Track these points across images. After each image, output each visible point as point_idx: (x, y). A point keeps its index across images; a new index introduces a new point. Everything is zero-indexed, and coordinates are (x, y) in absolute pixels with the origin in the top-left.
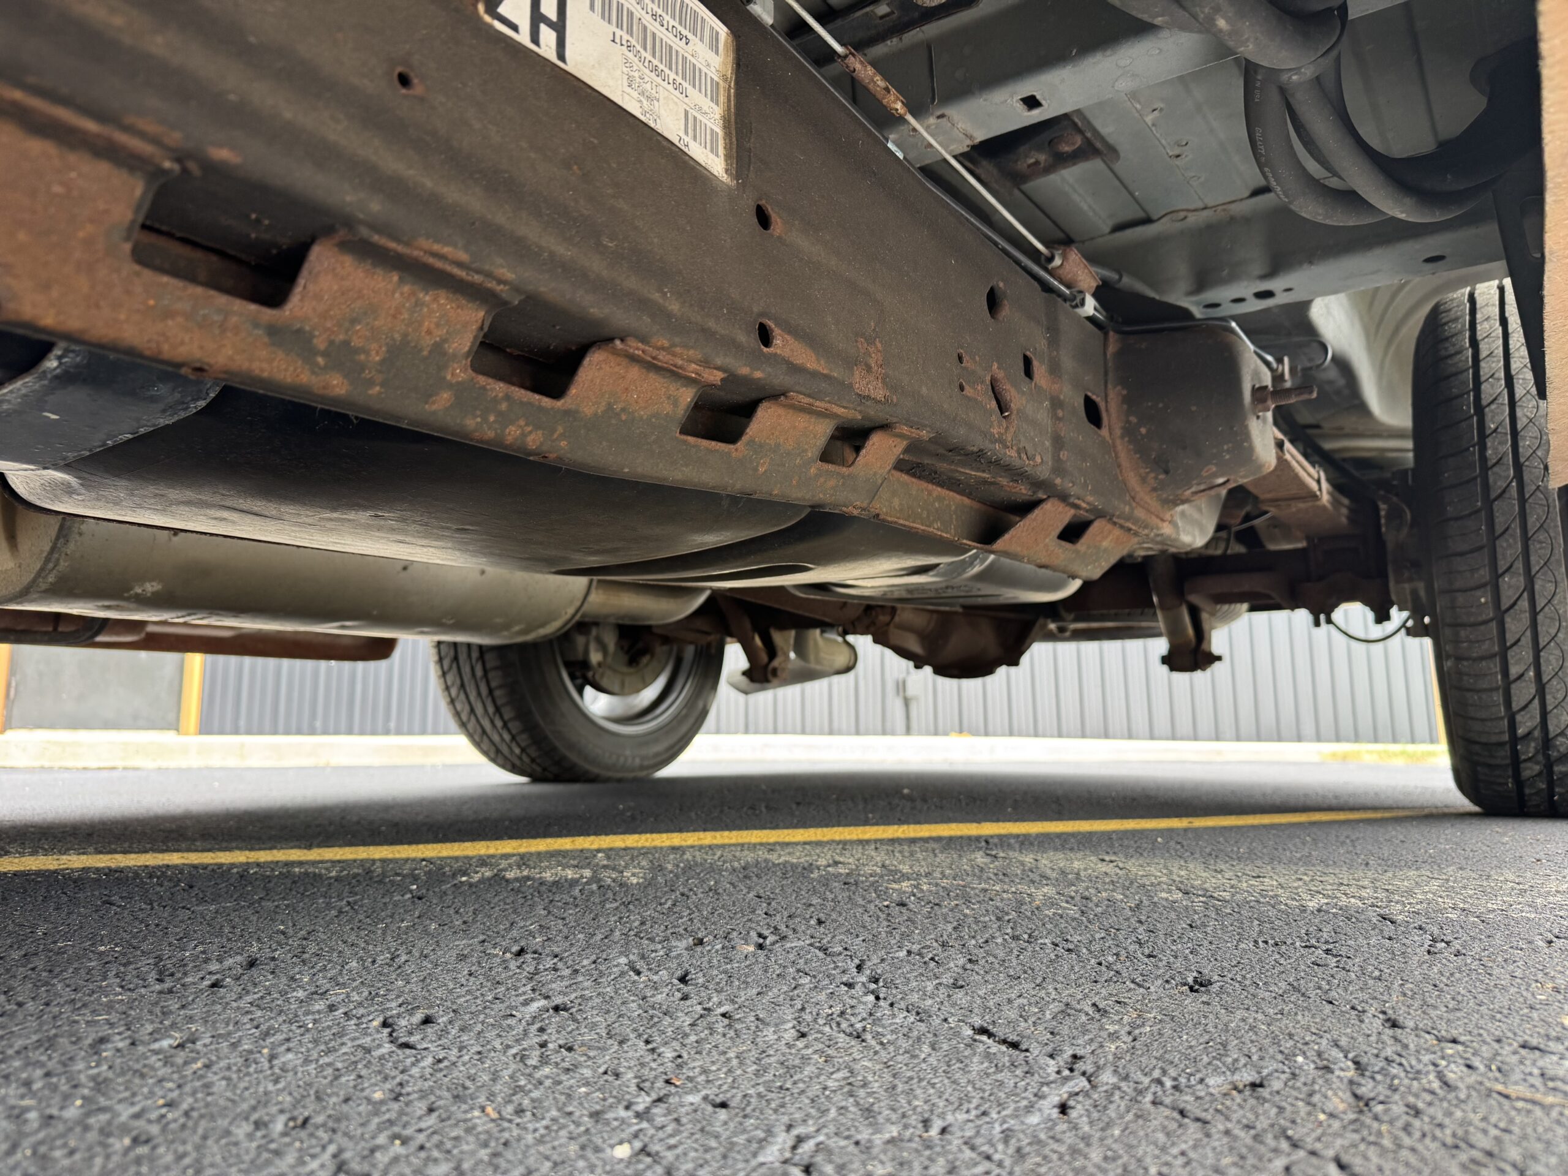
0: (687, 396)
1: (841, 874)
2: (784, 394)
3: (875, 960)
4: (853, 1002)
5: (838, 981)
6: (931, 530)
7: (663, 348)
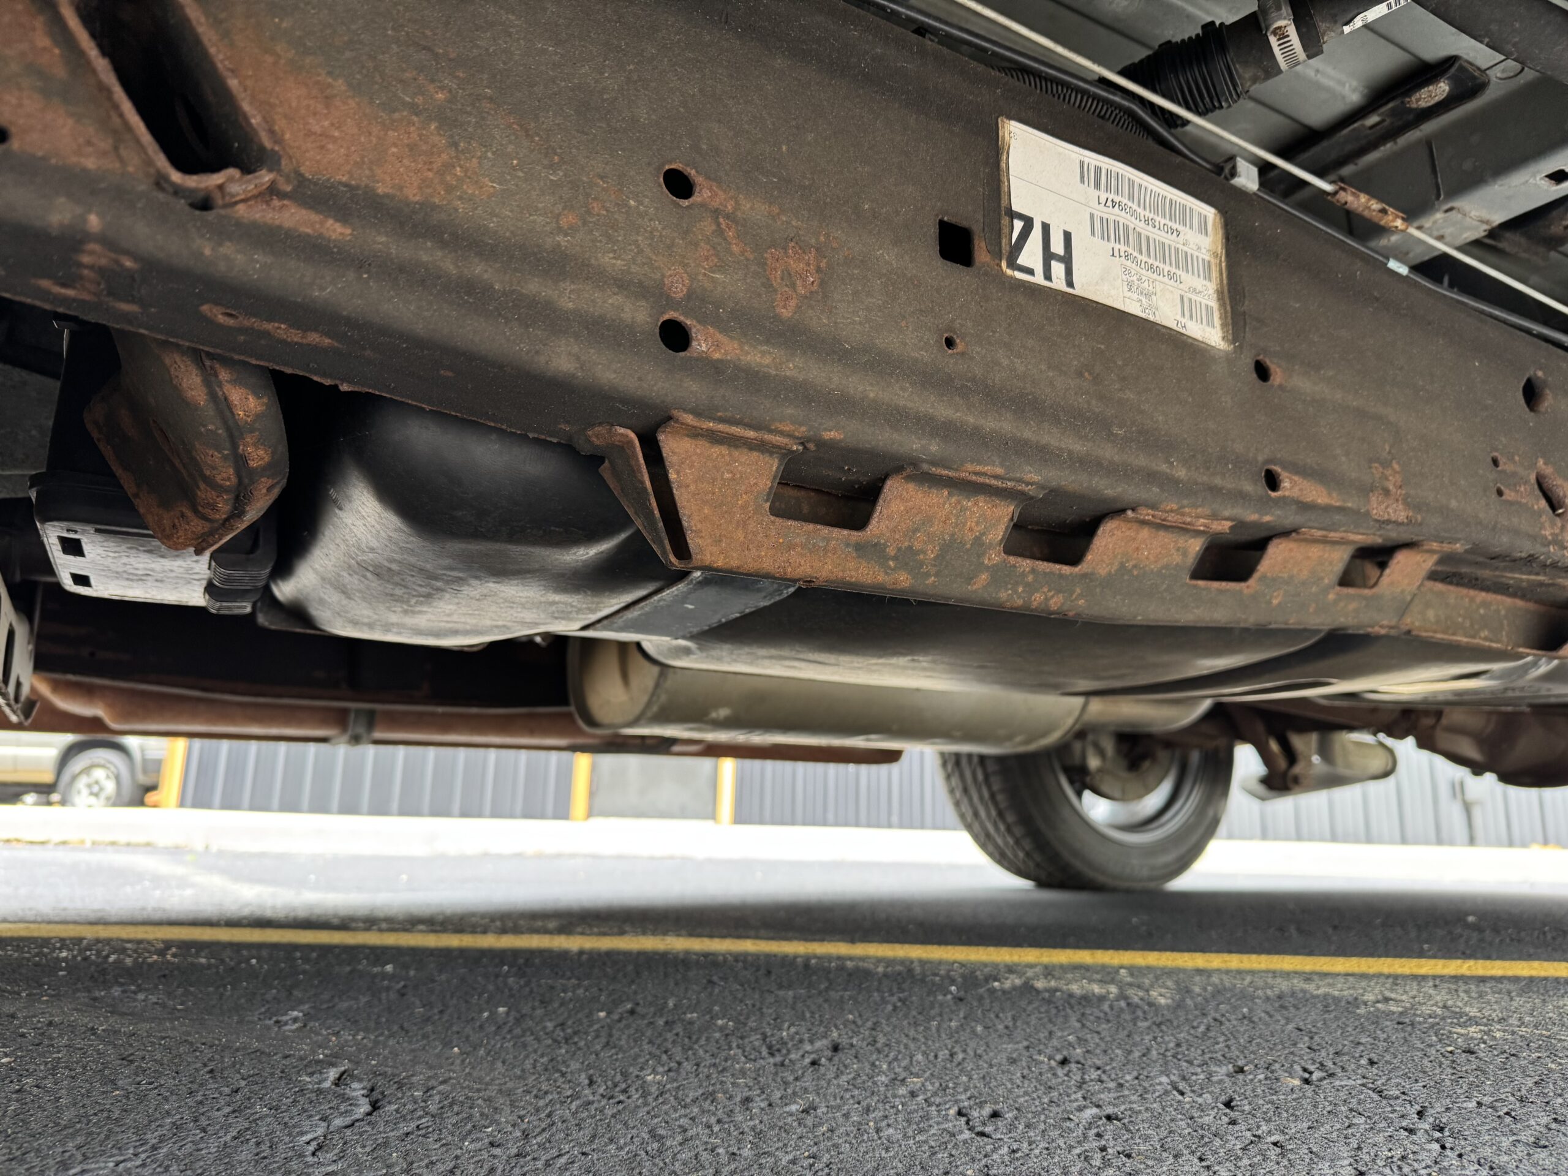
0: (1196, 546)
1: (1394, 1013)
2: (1295, 530)
3: (1439, 1107)
4: (1416, 1148)
5: (1397, 1125)
6: (1476, 641)
7: (1172, 511)
